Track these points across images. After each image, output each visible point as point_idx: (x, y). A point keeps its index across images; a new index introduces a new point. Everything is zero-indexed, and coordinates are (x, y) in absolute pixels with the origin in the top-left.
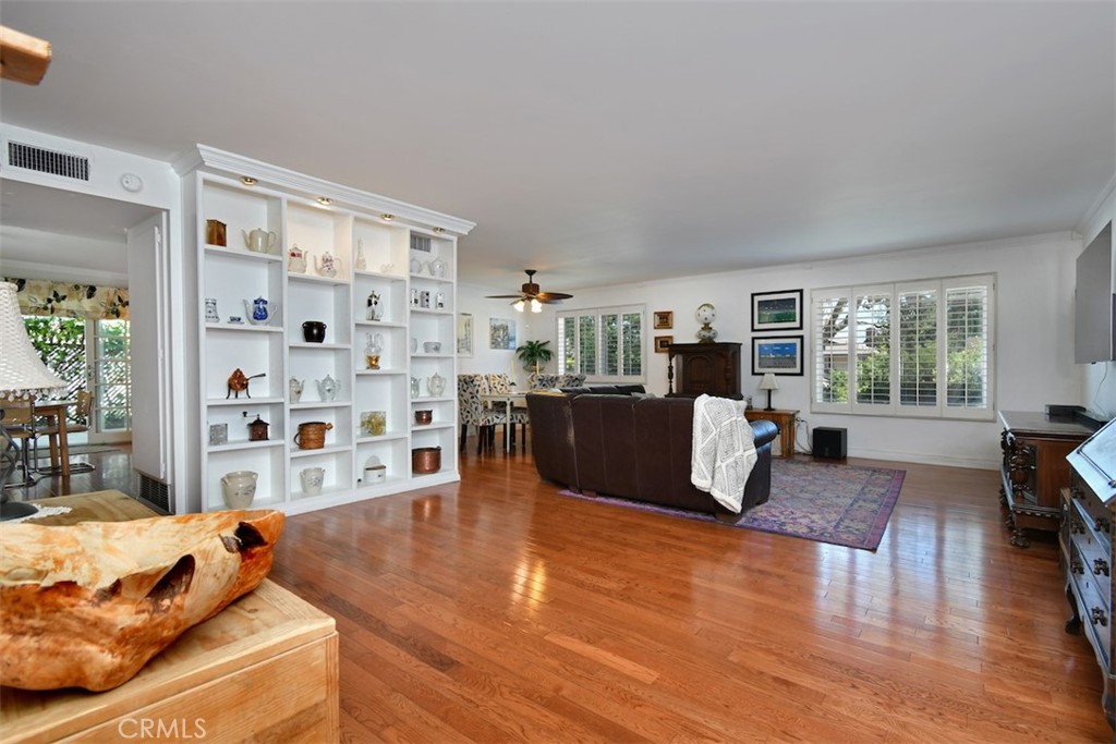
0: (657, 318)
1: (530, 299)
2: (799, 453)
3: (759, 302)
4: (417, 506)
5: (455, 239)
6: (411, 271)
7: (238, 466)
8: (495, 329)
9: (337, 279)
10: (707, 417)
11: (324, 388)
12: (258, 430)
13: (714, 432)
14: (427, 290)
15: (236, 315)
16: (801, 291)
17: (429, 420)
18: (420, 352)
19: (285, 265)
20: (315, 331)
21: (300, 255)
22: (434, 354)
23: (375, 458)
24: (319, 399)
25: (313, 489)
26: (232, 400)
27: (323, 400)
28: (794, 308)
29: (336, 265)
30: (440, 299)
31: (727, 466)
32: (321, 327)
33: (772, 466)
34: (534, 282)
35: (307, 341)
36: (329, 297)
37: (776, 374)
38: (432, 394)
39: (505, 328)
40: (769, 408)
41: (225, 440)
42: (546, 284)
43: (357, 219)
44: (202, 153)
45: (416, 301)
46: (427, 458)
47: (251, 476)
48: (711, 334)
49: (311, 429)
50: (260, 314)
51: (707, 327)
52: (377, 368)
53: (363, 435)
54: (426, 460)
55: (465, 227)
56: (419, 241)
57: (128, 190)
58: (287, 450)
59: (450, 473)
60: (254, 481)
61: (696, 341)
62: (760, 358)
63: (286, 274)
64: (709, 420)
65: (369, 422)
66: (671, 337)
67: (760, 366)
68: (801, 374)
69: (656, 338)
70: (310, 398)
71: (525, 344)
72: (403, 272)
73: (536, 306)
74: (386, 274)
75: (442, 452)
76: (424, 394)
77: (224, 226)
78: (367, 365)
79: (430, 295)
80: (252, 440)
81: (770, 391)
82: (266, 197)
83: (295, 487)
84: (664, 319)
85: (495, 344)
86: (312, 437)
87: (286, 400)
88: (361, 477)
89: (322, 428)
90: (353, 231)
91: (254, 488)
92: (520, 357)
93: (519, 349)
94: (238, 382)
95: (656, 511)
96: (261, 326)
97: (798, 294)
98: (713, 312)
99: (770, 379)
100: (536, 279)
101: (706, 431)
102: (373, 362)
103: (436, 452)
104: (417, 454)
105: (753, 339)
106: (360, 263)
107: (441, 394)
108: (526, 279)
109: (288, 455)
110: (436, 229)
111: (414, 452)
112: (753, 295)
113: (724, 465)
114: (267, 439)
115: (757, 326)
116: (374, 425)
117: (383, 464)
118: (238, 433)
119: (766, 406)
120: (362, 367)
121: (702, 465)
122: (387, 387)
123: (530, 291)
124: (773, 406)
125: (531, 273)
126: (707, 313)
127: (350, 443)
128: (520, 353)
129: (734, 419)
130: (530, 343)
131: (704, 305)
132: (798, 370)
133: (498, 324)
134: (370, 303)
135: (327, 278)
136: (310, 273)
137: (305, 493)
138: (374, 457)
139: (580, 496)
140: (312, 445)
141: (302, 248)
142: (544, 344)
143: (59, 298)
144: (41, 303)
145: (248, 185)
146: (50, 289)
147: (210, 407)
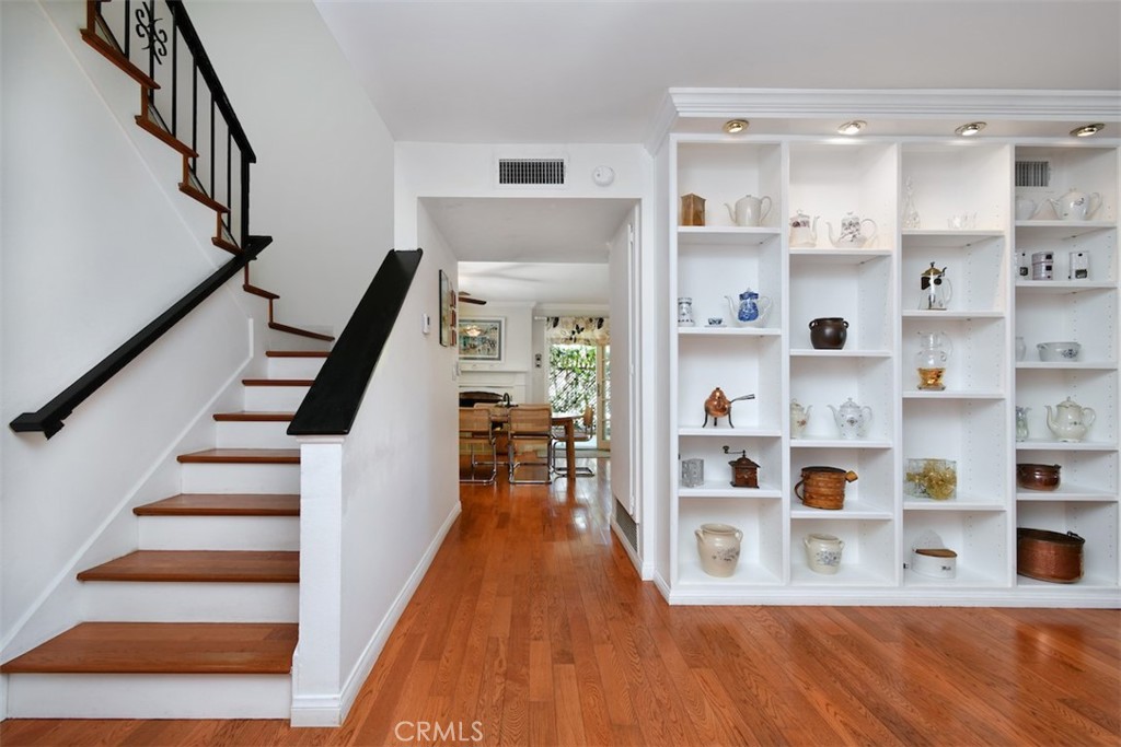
6: (1016, 218)
9: (867, 250)
11: (845, 417)
12: (744, 473)
14: (1048, 250)
15: (716, 316)
17: (1052, 483)
19: (785, 240)
20: (829, 332)
21: (806, 224)
23: (932, 537)
24: (834, 434)
25: (824, 568)
27: (844, 438)
29: (864, 230)
30: (1080, 264)
32: (840, 326)
35: (816, 347)
41: (701, 483)
44: (676, 101)
45: (1025, 270)
47: (733, 534)
49: (821, 479)
50: (748, 313)
52: (939, 388)
53: (910, 495)
57: (600, 185)
58: (785, 506)
59: (1106, 589)
60: (738, 542)
63: (786, 251)
65: (924, 475)
70: (822, 433)
72: (1001, 223)
76: (1038, 438)
77: (703, 200)
78: (920, 384)
79: (1056, 258)
80: (737, 485)
86: (824, 491)
87: (784, 433)
88: (907, 563)
89: (840, 477)
91: (738, 553)
94: (718, 407)
96: (749, 329)
102: (931, 379)
103: (1070, 543)
104: (1027, 539)
107: (1080, 436)
109: (787, 513)
110: (1079, 129)
111: (1021, 533)
114: (756, 486)
116: (934, 482)
117: (952, 547)
118: (717, 474)
120: (910, 387)
127: (892, 509)
136: (825, 245)
138: (931, 534)
140: (824, 502)
141: (810, 214)
143: (579, 330)
144: (569, 334)
145: (733, 137)
146: (574, 323)
147: (682, 438)
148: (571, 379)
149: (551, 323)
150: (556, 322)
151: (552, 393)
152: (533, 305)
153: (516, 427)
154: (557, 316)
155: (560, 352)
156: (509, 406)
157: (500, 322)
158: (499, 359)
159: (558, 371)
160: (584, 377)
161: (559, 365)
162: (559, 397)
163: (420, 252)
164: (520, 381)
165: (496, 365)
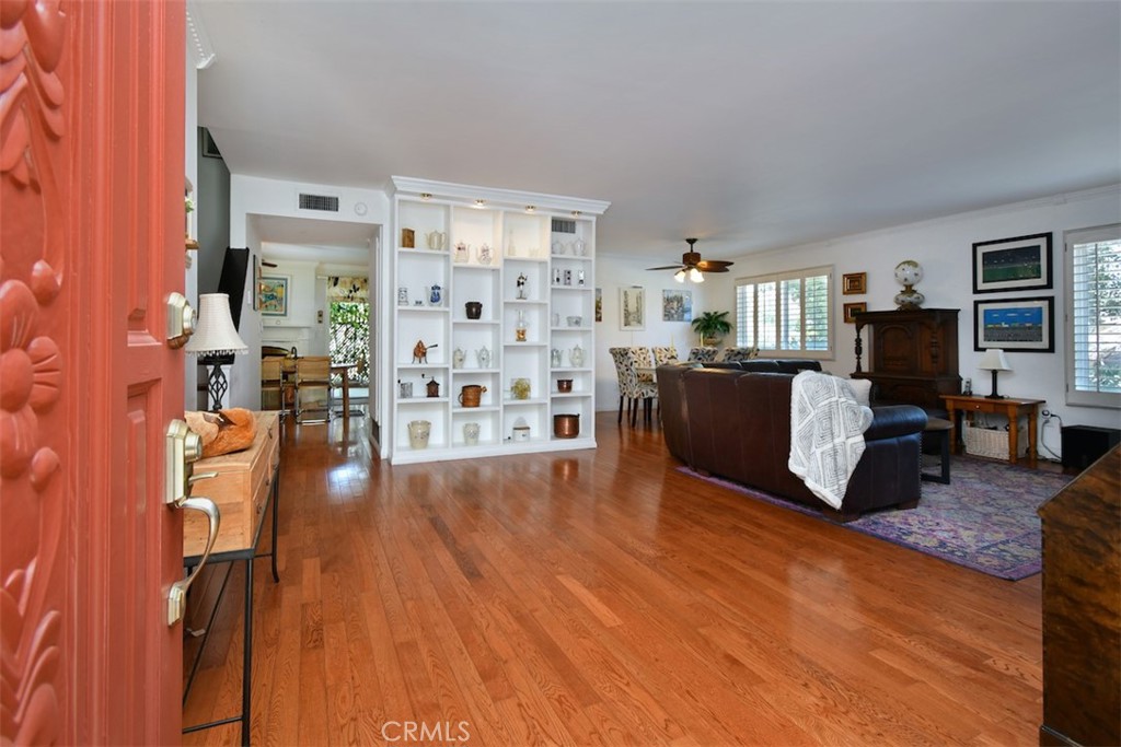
0: (847, 281)
1: (690, 268)
2: (1045, 460)
3: (984, 254)
4: (557, 468)
5: (594, 219)
6: (553, 253)
7: (419, 416)
8: (668, 301)
9: (492, 265)
10: (805, 396)
11: (482, 357)
12: (433, 389)
13: (813, 414)
14: (568, 269)
15: (419, 300)
16: (1049, 236)
17: (569, 388)
18: (564, 325)
19: (453, 258)
20: (474, 310)
21: (464, 249)
22: (575, 328)
23: (521, 420)
24: (477, 366)
25: (471, 441)
26: (417, 365)
27: (481, 367)
28: (1039, 259)
29: (491, 254)
30: (582, 276)
31: (822, 453)
32: (478, 306)
33: (951, 467)
34: (695, 251)
35: (469, 318)
36: (488, 281)
37: (1006, 350)
38: (573, 365)
39: (680, 300)
40: (994, 395)
41: (410, 395)
42: (708, 252)
43: (506, 213)
44: (395, 182)
45: (558, 280)
46: (567, 423)
47: (427, 424)
48: (912, 298)
49: (471, 390)
50: (435, 299)
51: (909, 290)
52: (524, 340)
53: (512, 399)
54: (565, 425)
55: (600, 207)
56: (560, 225)
57: (359, 214)
58: (450, 405)
59: (586, 440)
60: (429, 429)
61: (894, 307)
62: (986, 329)
63: (453, 264)
64: (806, 399)
65: (516, 387)
66: (864, 304)
67: (987, 338)
68: (1051, 349)
69: (846, 306)
70: (471, 365)
71: (701, 316)
72: (546, 255)
73: (696, 276)
74: (534, 258)
75: (580, 418)
76: (566, 365)
77: (413, 232)
78: (516, 337)
79: (572, 273)
80: (428, 396)
81: (995, 373)
82: (439, 205)
83: (459, 437)
84: (856, 282)
85: (668, 316)
86: (471, 397)
87: (450, 366)
88: (510, 435)
89: (479, 390)
90: (504, 224)
91: (428, 434)
92: (697, 328)
93: (695, 321)
94: (420, 352)
95: (763, 499)
96: (435, 307)
97: (1044, 240)
98: (917, 270)
99: (996, 356)
100: (697, 248)
101: (803, 411)
102: (521, 335)
103: (574, 419)
104: (558, 420)
105: (976, 303)
106: (511, 249)
107: (581, 365)
108: (687, 249)
109: (451, 411)
110: (574, 213)
111: (556, 417)
112: (975, 246)
113: (818, 452)
114: (437, 396)
115: (981, 286)
116: (521, 390)
117: (528, 425)
118: (420, 390)
119: (989, 393)
120: (512, 339)
121: (799, 450)
122: (535, 358)
123: (691, 260)
124: (1000, 393)
125: (691, 241)
126: (909, 272)
127: (499, 405)
128: (696, 325)
129: (834, 399)
130: (707, 314)
131: (904, 263)
132: (1045, 344)
133: (671, 295)
134: (519, 284)
135: (485, 266)
136: (473, 262)
137: (466, 443)
138: (521, 418)
139: (696, 474)
140: (471, 404)
141: (466, 242)
142: (723, 315)
143: (356, 290)
144: (347, 293)
145: (426, 200)
146: (351, 283)
147: (399, 369)
148: (350, 334)
149: (332, 281)
150: (336, 281)
151: (333, 347)
152: (316, 264)
153: (300, 377)
154: (336, 275)
155: (340, 308)
156: (296, 358)
157: (286, 280)
158: (285, 315)
159: (338, 326)
160: (362, 331)
161: (340, 320)
162: (339, 352)
163: (247, 249)
164: (306, 335)
165: (283, 322)
